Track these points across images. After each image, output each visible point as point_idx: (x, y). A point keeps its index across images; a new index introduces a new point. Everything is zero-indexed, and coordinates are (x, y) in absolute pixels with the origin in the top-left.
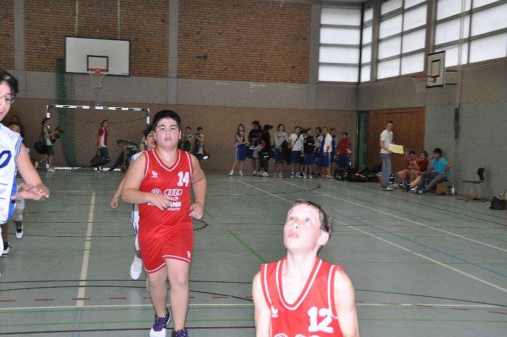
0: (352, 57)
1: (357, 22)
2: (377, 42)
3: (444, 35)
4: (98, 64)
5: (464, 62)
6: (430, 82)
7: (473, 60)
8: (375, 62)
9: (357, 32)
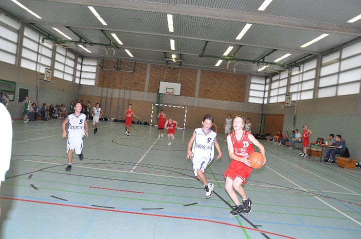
0: (261, 95)
1: (264, 83)
2: (270, 90)
3: (293, 89)
4: (170, 91)
5: (299, 99)
6: (286, 105)
7: (302, 99)
8: (269, 97)
9: (264, 86)
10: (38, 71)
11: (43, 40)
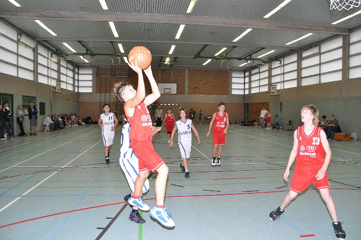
0: (242, 86)
1: (243, 76)
2: (250, 82)
3: (274, 80)
4: (167, 91)
6: (272, 94)
8: (250, 88)
9: (243, 79)
10: (49, 84)
11: (52, 55)
